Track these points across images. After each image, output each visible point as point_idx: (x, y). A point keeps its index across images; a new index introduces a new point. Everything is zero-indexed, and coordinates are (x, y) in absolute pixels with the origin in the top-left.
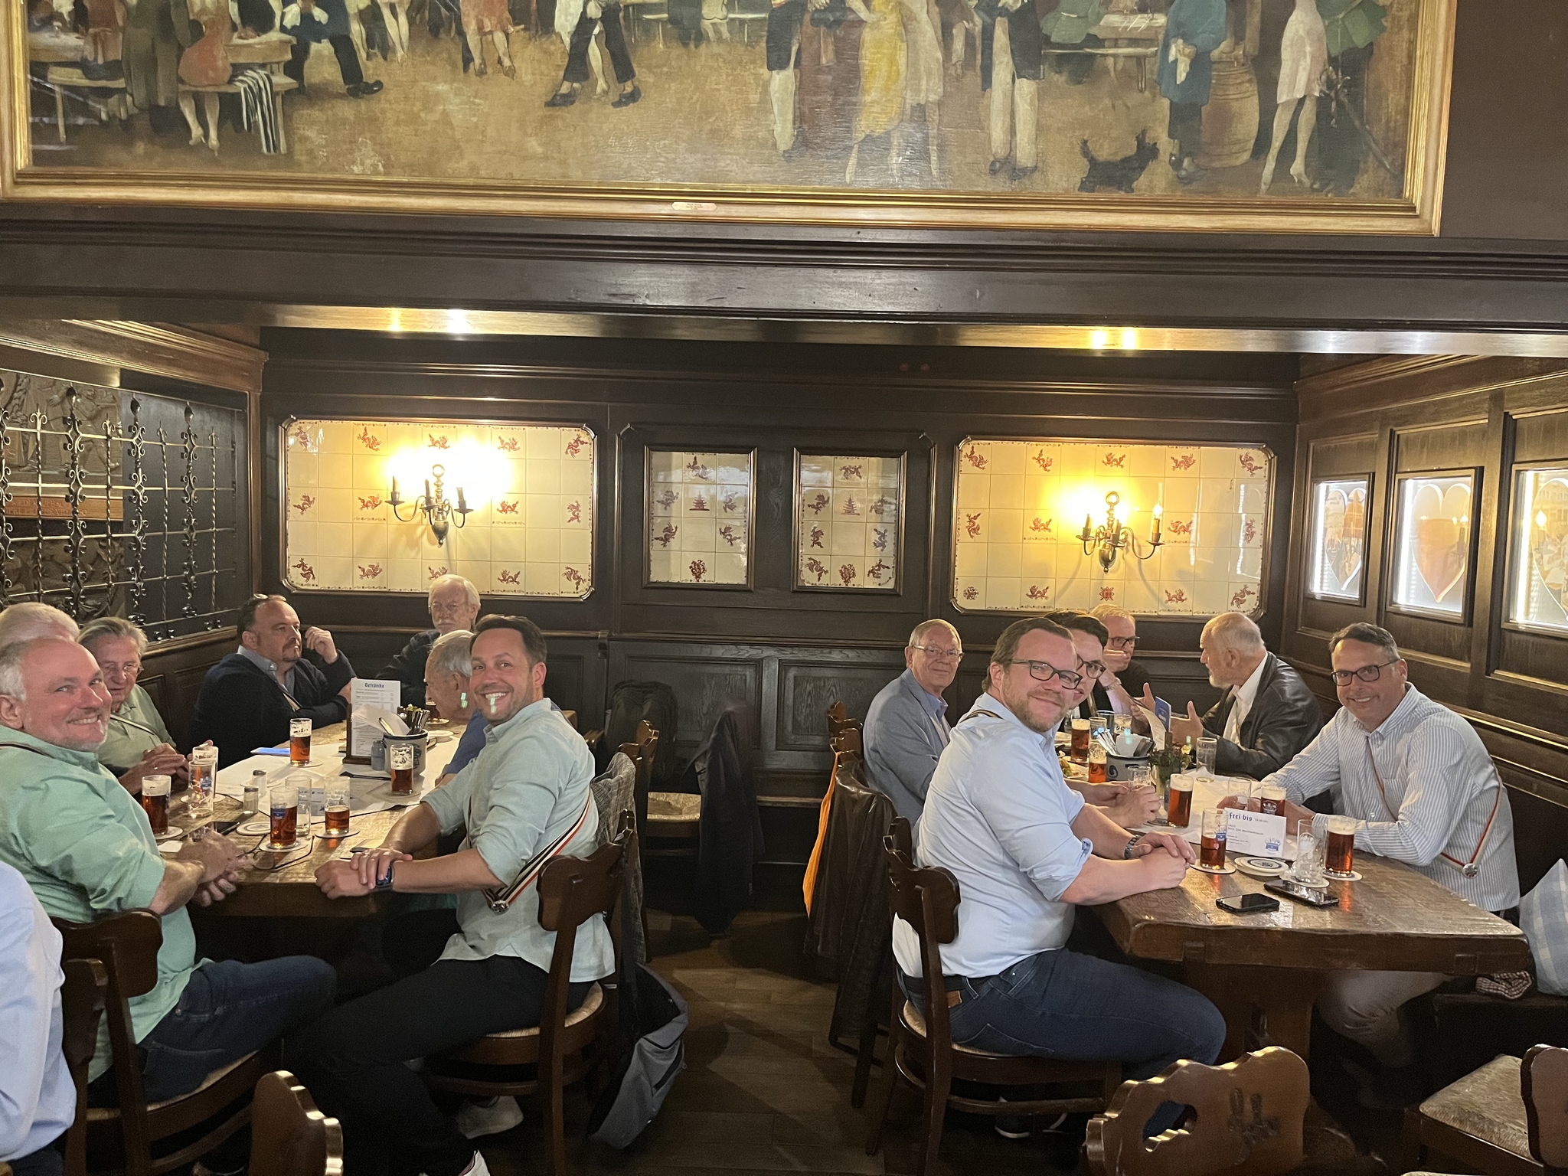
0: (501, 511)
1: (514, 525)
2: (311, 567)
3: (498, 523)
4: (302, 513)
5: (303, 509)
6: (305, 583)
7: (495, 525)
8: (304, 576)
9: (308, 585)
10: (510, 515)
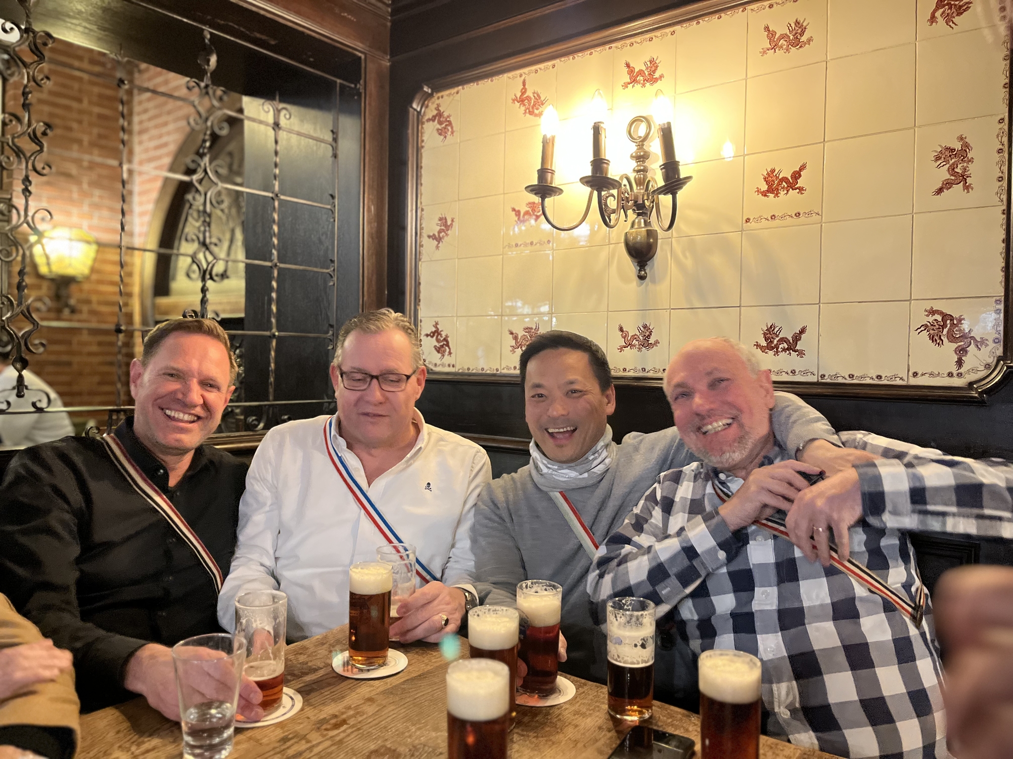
0: (764, 194)
1: (796, 220)
2: (447, 336)
3: (759, 219)
4: (437, 247)
5: (439, 239)
6: (439, 362)
7: (752, 225)
8: (438, 350)
9: (443, 365)
10: (787, 200)
